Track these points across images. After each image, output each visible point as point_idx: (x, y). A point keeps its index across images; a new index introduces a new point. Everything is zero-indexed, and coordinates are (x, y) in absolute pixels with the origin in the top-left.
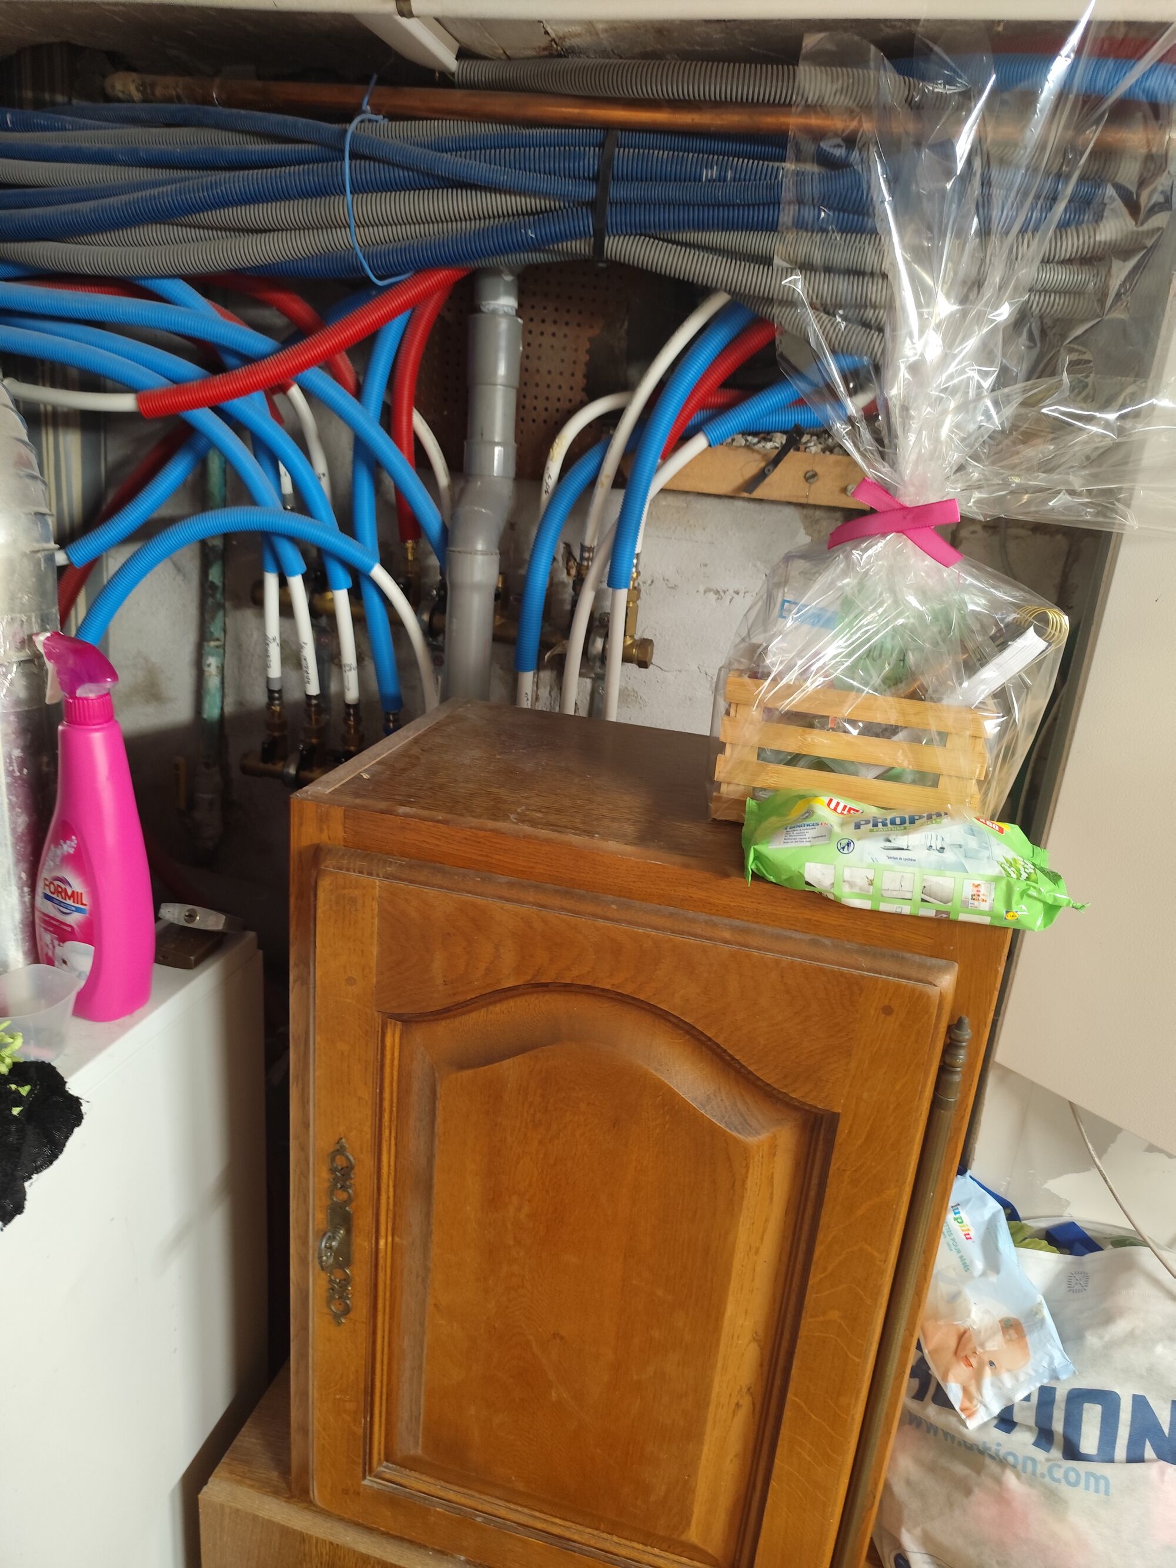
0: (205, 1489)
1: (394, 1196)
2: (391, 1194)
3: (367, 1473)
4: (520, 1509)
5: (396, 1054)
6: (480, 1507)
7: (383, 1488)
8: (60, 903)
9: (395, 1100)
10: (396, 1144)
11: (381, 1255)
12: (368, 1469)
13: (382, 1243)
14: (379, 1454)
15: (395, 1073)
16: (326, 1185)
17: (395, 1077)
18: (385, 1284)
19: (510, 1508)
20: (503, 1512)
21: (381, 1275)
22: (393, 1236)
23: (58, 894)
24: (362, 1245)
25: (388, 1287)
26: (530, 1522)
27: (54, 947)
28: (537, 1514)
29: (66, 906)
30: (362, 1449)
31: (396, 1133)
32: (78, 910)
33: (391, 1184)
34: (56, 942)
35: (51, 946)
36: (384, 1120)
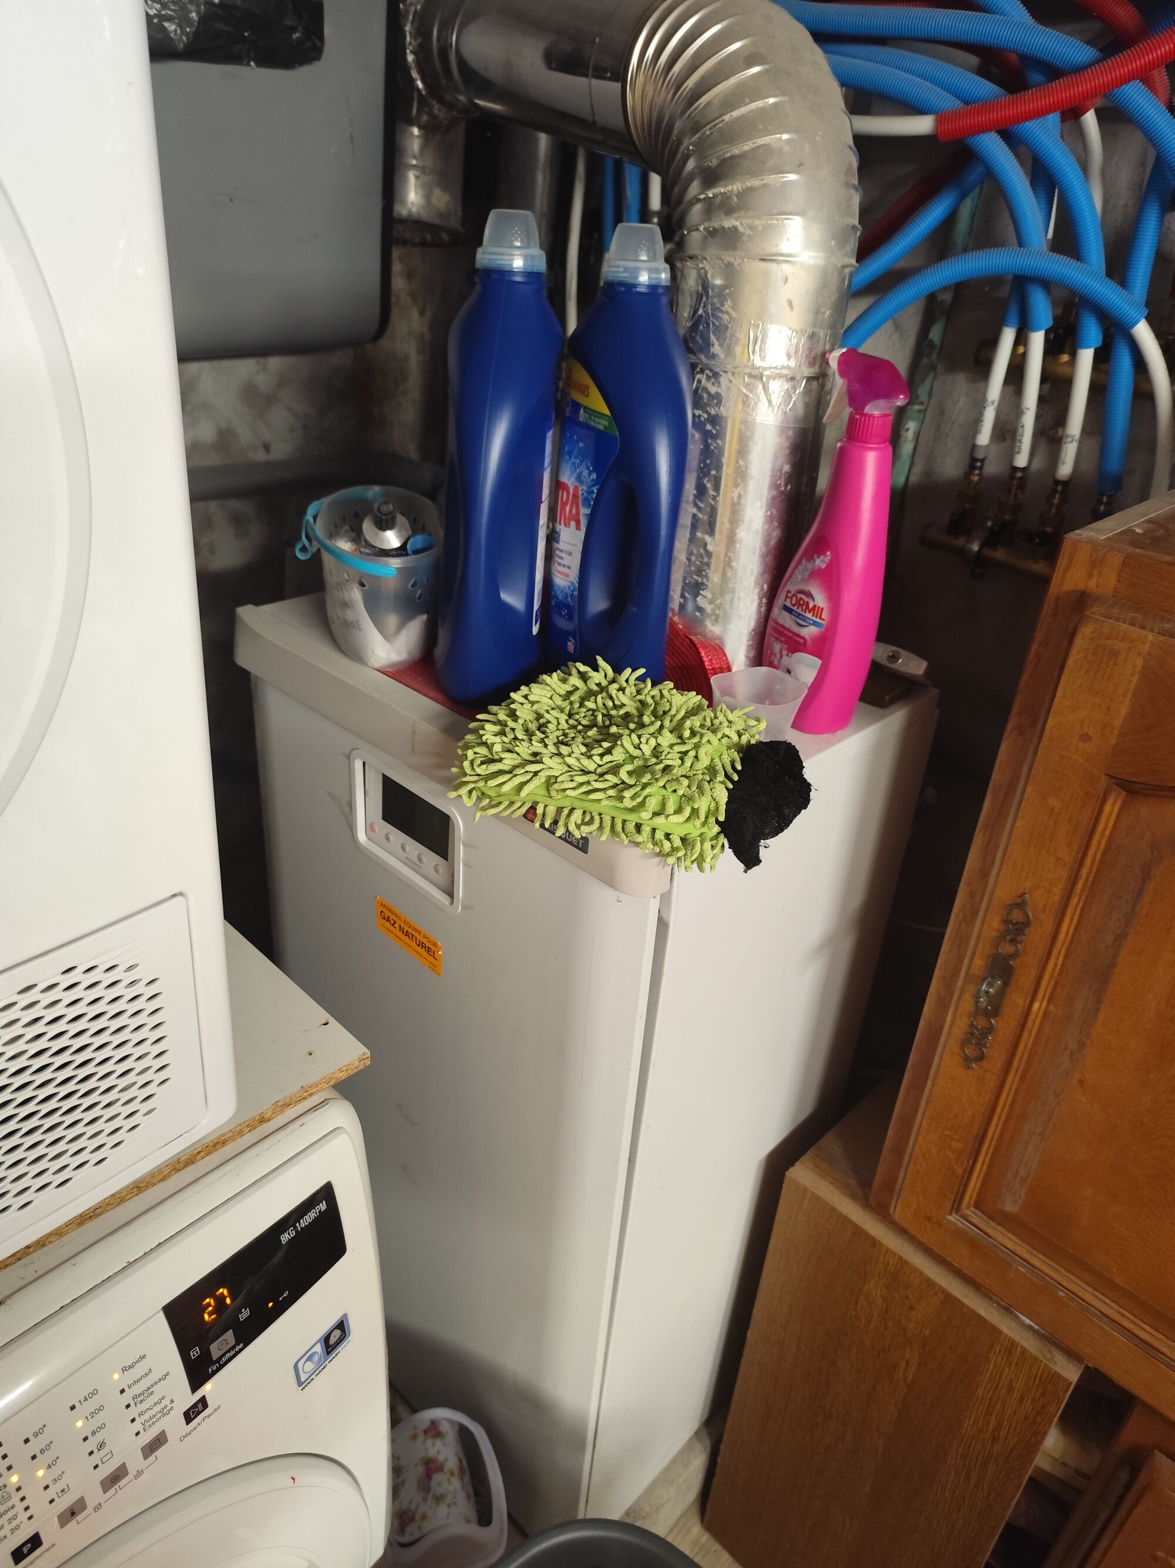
0: (792, 1169)
1: (1063, 965)
2: (1060, 962)
3: (954, 1210)
4: (1108, 1301)
5: (1111, 824)
6: (1065, 1283)
7: (967, 1229)
8: (799, 615)
9: (1094, 871)
10: (1081, 915)
11: (1032, 1016)
12: (956, 1208)
13: (1036, 1005)
14: (971, 1198)
15: (1103, 843)
16: (994, 934)
17: (1102, 847)
18: (1026, 1045)
19: (1097, 1297)
20: (1089, 1298)
21: (1025, 1035)
22: (1048, 1002)
23: (800, 606)
24: (1016, 1001)
25: (1028, 1050)
26: (1117, 1317)
27: (781, 657)
28: (1126, 1313)
29: (805, 619)
30: (956, 1187)
31: (1085, 904)
32: (815, 624)
33: (1063, 952)
34: (785, 652)
35: (778, 655)
36: (1076, 887)
